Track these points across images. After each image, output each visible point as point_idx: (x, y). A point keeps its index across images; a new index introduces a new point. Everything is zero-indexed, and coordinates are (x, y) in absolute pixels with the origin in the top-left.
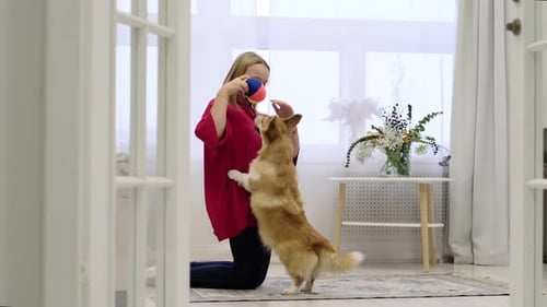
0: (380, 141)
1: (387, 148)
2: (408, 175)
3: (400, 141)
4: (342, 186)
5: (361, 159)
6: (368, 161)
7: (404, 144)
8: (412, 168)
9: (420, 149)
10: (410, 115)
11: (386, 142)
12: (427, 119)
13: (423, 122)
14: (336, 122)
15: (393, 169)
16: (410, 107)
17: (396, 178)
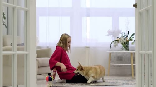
0: (120, 41)
1: (122, 43)
2: (128, 50)
3: (125, 41)
4: (110, 54)
5: (115, 46)
6: (117, 47)
7: (127, 42)
8: (130, 49)
9: (133, 43)
10: (128, 34)
11: (121, 41)
12: (133, 35)
13: (132, 36)
14: (110, 36)
15: (124, 49)
16: (128, 31)
17: (125, 51)
